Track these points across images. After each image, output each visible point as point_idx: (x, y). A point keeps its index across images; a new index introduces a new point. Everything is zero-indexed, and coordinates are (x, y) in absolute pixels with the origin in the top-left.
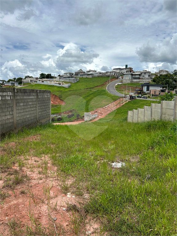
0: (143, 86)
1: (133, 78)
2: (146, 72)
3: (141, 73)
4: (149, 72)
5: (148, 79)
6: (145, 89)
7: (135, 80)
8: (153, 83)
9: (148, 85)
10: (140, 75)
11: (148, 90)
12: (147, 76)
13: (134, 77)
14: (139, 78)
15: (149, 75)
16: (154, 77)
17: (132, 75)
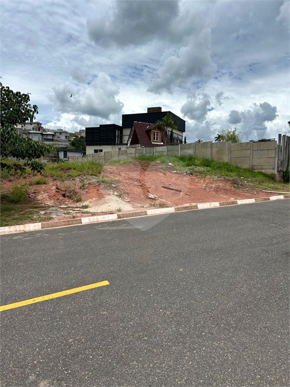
0: (58, 151)
1: (44, 139)
2: (61, 132)
3: (55, 133)
4: (66, 132)
5: (65, 142)
6: (61, 155)
7: (48, 143)
8: (72, 148)
9: (65, 151)
10: (53, 135)
11: (65, 156)
12: (63, 137)
13: (45, 137)
14: (52, 140)
15: (66, 137)
16: (72, 139)
17: (42, 134)
